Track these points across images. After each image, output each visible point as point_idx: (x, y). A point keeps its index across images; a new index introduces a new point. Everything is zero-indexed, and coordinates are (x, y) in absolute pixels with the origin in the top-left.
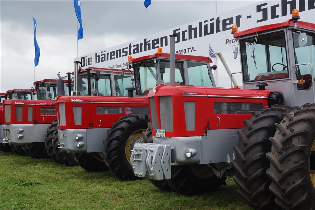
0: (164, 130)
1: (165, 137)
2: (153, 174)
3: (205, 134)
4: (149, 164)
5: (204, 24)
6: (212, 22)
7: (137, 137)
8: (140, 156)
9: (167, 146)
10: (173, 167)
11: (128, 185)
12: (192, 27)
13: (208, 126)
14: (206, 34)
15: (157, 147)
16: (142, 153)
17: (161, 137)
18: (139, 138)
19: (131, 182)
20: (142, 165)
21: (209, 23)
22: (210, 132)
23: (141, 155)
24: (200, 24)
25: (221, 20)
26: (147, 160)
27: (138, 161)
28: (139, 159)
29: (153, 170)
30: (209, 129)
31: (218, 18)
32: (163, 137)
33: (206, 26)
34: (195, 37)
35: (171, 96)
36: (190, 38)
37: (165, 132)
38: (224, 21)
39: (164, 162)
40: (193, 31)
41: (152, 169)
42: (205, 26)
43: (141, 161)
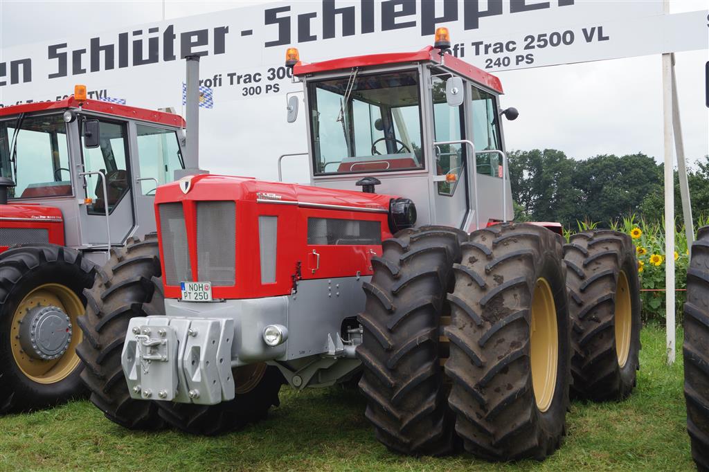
0: (209, 284)
1: (210, 299)
2: (197, 391)
3: (294, 291)
4: (188, 366)
5: (131, 39)
6: (153, 35)
8: (160, 347)
9: (227, 322)
12: (102, 44)
13: (298, 272)
14: (138, 61)
16: (168, 341)
17: (199, 300)
20: (167, 372)
21: (145, 38)
22: (301, 284)
23: (165, 345)
24: (123, 38)
25: (177, 32)
26: (180, 358)
27: (158, 361)
28: (159, 356)
29: (199, 380)
30: (301, 279)
31: (171, 28)
32: (203, 300)
33: (138, 45)
34: (109, 65)
35: (233, 201)
36: (95, 67)
37: (212, 289)
38: (186, 37)
39: (221, 360)
40: (102, 54)
41: (196, 378)
42: (135, 43)
43: (165, 361)
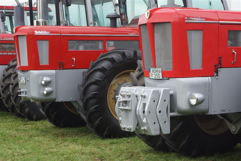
0: (160, 69)
1: (161, 78)
2: (145, 128)
3: (216, 74)
4: (141, 114)
7: (123, 81)
8: (128, 103)
9: (164, 90)
10: (172, 118)
11: (112, 143)
13: (220, 63)
15: (151, 90)
16: (131, 100)
17: (156, 78)
18: (125, 82)
19: (115, 140)
20: (132, 115)
22: (222, 71)
23: (129, 101)
26: (137, 109)
27: (126, 110)
28: (127, 108)
29: (146, 122)
30: (221, 67)
32: (158, 78)
35: (170, 22)
37: (162, 72)
39: (160, 112)
41: (144, 121)
43: (130, 110)
